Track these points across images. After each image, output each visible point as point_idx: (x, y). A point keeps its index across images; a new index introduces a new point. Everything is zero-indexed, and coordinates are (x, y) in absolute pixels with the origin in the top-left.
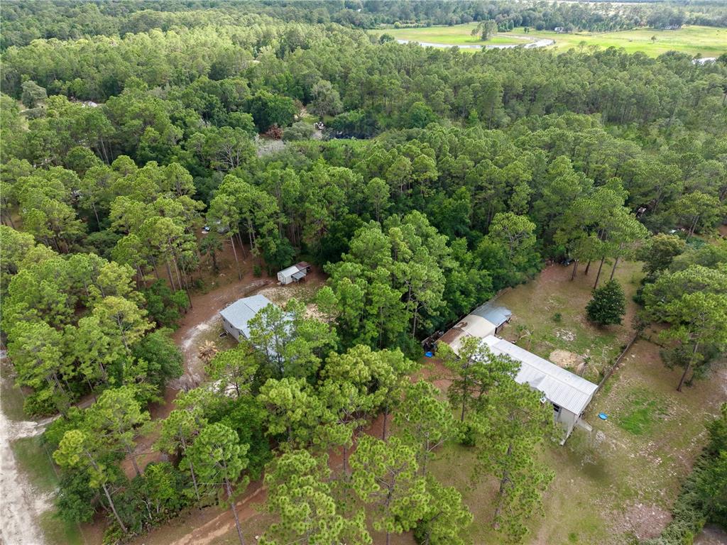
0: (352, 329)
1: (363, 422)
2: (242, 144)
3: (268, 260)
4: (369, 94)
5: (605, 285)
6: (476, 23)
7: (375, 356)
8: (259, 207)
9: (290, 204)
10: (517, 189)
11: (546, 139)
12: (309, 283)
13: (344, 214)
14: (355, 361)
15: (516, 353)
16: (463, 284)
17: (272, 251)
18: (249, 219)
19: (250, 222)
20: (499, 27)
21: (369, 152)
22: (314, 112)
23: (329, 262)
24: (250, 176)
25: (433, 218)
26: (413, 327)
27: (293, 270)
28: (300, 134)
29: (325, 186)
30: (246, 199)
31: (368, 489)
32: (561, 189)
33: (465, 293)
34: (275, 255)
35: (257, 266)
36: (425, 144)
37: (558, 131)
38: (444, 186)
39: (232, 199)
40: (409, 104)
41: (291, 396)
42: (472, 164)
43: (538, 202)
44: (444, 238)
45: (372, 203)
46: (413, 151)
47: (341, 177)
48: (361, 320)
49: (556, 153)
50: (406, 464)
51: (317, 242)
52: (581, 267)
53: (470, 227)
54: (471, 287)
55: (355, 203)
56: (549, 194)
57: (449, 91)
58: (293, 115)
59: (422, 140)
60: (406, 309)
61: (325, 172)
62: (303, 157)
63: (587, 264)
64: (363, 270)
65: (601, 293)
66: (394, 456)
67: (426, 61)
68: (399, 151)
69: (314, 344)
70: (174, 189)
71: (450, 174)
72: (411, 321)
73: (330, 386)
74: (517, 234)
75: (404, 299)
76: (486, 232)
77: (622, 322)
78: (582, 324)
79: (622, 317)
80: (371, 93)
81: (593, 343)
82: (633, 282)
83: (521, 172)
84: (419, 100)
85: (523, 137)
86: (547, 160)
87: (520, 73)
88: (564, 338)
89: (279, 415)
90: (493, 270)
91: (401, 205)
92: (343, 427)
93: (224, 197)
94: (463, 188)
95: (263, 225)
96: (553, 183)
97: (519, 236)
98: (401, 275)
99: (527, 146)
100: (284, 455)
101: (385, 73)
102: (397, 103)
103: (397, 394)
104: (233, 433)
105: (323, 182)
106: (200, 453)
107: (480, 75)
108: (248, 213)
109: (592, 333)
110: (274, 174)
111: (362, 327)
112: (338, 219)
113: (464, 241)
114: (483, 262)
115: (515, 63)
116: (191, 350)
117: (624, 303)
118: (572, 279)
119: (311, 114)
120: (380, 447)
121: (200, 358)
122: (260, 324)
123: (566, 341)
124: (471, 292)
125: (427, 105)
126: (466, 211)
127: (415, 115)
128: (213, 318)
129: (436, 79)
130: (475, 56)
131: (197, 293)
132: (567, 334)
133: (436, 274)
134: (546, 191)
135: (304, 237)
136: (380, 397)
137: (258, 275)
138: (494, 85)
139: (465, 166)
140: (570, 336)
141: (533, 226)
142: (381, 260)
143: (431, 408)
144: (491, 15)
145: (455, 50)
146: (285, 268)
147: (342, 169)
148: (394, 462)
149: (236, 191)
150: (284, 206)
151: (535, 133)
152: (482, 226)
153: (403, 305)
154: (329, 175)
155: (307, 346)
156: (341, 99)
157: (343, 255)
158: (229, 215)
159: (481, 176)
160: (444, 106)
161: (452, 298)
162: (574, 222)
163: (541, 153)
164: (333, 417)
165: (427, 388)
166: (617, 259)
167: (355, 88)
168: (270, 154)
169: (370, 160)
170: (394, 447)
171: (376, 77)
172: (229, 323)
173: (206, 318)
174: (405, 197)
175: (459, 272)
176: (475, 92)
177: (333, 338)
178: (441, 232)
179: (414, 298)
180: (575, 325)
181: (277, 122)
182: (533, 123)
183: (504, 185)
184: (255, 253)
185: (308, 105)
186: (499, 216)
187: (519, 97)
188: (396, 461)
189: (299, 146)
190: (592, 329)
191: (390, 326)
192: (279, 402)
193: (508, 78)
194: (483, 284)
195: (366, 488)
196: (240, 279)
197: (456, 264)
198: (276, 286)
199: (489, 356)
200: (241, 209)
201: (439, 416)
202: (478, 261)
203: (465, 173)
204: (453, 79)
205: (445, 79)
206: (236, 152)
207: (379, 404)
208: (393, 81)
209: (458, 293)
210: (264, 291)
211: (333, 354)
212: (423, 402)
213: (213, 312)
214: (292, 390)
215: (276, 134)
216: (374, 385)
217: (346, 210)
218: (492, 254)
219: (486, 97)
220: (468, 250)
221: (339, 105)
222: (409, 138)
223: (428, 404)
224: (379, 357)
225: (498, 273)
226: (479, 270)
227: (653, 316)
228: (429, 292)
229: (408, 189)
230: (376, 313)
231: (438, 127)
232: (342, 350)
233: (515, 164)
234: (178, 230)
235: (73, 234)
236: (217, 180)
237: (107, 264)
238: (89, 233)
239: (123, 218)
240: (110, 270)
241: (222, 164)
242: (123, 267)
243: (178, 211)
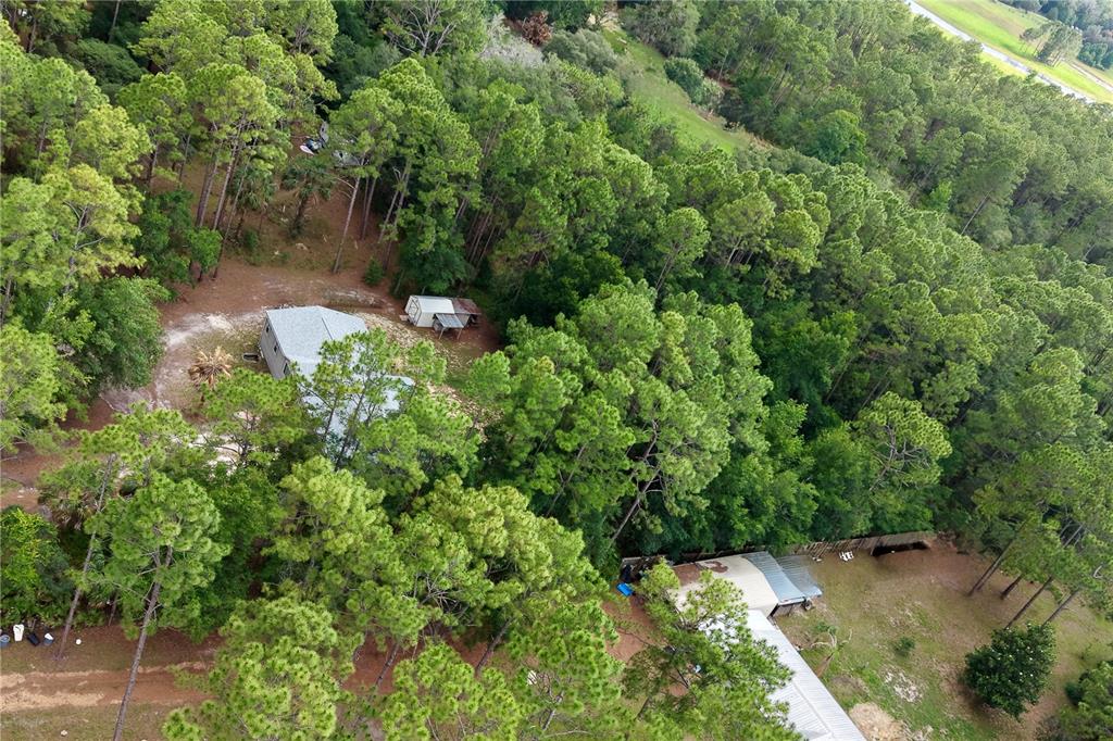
0: (510, 459)
1: (450, 620)
2: (465, 16)
3: (407, 261)
4: (758, 48)
5: (1025, 630)
6: (1043, 20)
7: (531, 520)
8: (442, 150)
9: (503, 174)
10: (953, 367)
11: (1059, 305)
12: (461, 345)
13: (597, 247)
14: (490, 508)
15: (789, 656)
16: (759, 488)
17: (423, 246)
18: (410, 161)
19: (408, 170)
20: (1083, 50)
21: (707, 154)
22: (633, 29)
23: (524, 319)
24: (450, 85)
25: (761, 342)
26: (624, 515)
27: (444, 306)
28: (584, 55)
29: (587, 175)
30: (424, 121)
31: (406, 730)
32: (1036, 408)
33: (753, 507)
34: (424, 258)
35: (379, 264)
36: (820, 194)
37: (1089, 300)
38: (816, 292)
39: (398, 107)
40: (827, 108)
41: (347, 504)
42: (892, 277)
43: (981, 413)
44: (765, 383)
45: (661, 255)
46: (788, 195)
47: (627, 172)
48: (532, 453)
49: (1065, 342)
50: (495, 724)
51: (515, 275)
52: (1000, 580)
53: (824, 398)
54: (770, 503)
55: (628, 238)
56: (1009, 407)
57: (919, 120)
58: (587, 13)
59: (818, 183)
60: (628, 473)
61: (598, 146)
62: (570, 101)
63: (1012, 579)
64: (584, 362)
65: (1010, 640)
66: (481, 700)
67: (903, 41)
68: (763, 179)
69: (427, 444)
70: (292, 34)
71: (838, 277)
72: (627, 502)
73: (423, 525)
74: (909, 447)
75: (636, 452)
76: (849, 413)
77: (1021, 716)
78: (943, 684)
79: (1026, 705)
80: (763, 50)
81: (948, 726)
82: (1082, 658)
83: (977, 339)
84: (851, 109)
85: (1016, 279)
86: (1040, 343)
87: (1076, 158)
88: (898, 689)
89: (305, 531)
90: (828, 493)
91: (713, 286)
92: (413, 603)
93: (385, 97)
94: (851, 315)
95: (429, 187)
96: (1026, 392)
97: (910, 454)
98: (649, 405)
99: (1014, 300)
100: (283, 599)
101: (810, 23)
102: (805, 95)
103: (537, 606)
104: (212, 513)
105: (587, 164)
106: (137, 516)
107: (997, 122)
108: (414, 151)
109: (954, 708)
110: (500, 102)
111: (529, 465)
112: (580, 250)
113: (800, 411)
114: (816, 469)
115: (1076, 133)
116: (178, 354)
117: (1044, 680)
118: (971, 593)
119: (623, 28)
120: (464, 670)
121: (191, 373)
122: (345, 359)
123: (898, 697)
124: (766, 513)
125: (861, 126)
126: (834, 359)
127: (826, 134)
128: (247, 317)
129: (905, 87)
130: (1005, 80)
131: (238, 253)
132: (906, 685)
133: (717, 439)
134: (1005, 400)
135: (498, 252)
136: (504, 594)
137: (370, 282)
138: (1014, 154)
139: (875, 274)
140: (910, 692)
141: (944, 448)
142: (627, 359)
143: (590, 653)
144: (1080, 18)
145: (971, 48)
146: (429, 293)
147: (636, 158)
148: (476, 709)
149: (413, 96)
150: (489, 173)
151: (1043, 283)
152: (846, 402)
153: (627, 462)
154: (606, 159)
155: (414, 440)
156: (698, 31)
157: (561, 317)
158: (376, 135)
159: (897, 307)
160: (893, 145)
161: (724, 502)
162: (1028, 482)
163: (1034, 324)
164: (404, 579)
165: (599, 619)
166: (1073, 593)
167: (737, 23)
168: (507, 64)
169: (698, 171)
170: (488, 687)
171: (789, 22)
172: (275, 339)
173: (233, 309)
174: (729, 274)
175: (762, 462)
176: (969, 150)
177: (465, 453)
178: (763, 369)
179: (653, 462)
180: (931, 677)
181: (550, 9)
182: (1049, 264)
183: (931, 346)
184: (388, 233)
185: (627, 9)
186: (891, 398)
187: (1051, 204)
188: (481, 711)
189: (572, 75)
190: (958, 700)
191: (583, 489)
192: (319, 504)
193: (1047, 154)
194: (794, 510)
195: (404, 726)
196: (333, 270)
197: (762, 444)
198: (395, 319)
199: (740, 629)
200: (404, 136)
201: (596, 675)
202: (809, 461)
203: (869, 288)
204: (938, 103)
205: (923, 95)
206: (445, 24)
207: (497, 605)
208: (819, 46)
209: (740, 500)
210: (368, 316)
211: (454, 482)
212: (581, 637)
213: (252, 307)
214: (353, 496)
215: (535, 33)
216: (502, 569)
217: (605, 240)
218: (840, 462)
219: (985, 169)
220: (799, 434)
221: (690, 39)
222: (795, 169)
223: (587, 643)
224: (537, 527)
225: (833, 503)
226: (800, 480)
227: (1085, 728)
228: (687, 463)
229: (743, 263)
230: (569, 450)
231: (861, 178)
232: (475, 481)
233: (973, 319)
234: (269, 112)
235: (57, 21)
236: (380, 62)
237: (106, 106)
238: (86, 35)
239: (171, 40)
240: (107, 119)
241: (407, 34)
242: (133, 129)
243: (282, 77)
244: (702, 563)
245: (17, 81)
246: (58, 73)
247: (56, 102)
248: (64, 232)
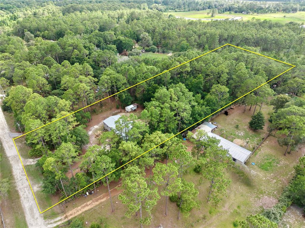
0: (155, 126)
1: (158, 158)
2: (112, 57)
3: (122, 102)
4: (163, 38)
5: (257, 114)
6: (209, 10)
7: (163, 135)
8: (119, 81)
9: (131, 80)
10: (222, 75)
11: (235, 56)
12: (138, 111)
13: (152, 84)
14: (155, 136)
15: (218, 137)
16: (199, 111)
17: (123, 98)
18: (115, 85)
19: (115, 87)
20: (219, 11)
21: (163, 60)
22: (141, 45)
23: (146, 102)
24: (115, 69)
25: (188, 87)
26: (178, 127)
27: (132, 106)
28: (135, 54)
29: (145, 73)
30: (114, 77)
31: (159, 180)
32: (240, 75)
33: (200, 115)
34: (125, 100)
35: (118, 104)
36: (185, 57)
37: (240, 53)
38: (193, 74)
39: (109, 77)
40: (180, 43)
41: (131, 147)
42: (205, 65)
43: (231, 81)
44: (191, 93)
45: (164, 80)
46: (180, 60)
47: (151, 69)
48: (158, 124)
49: (239, 62)
50: (174, 172)
51: (141, 95)
52: (248, 108)
53: (203, 91)
54: (202, 113)
55: (157, 80)
56: (235, 77)
57: (196, 37)
58: (132, 46)
59: (184, 56)
60: (176, 119)
61: (145, 68)
62: (136, 62)
63: (250, 106)
64: (159, 104)
65: (255, 117)
66: (169, 169)
67: (187, 25)
68: (175, 59)
69: (140, 130)
70: (85, 74)
71: (195, 70)
72: (178, 124)
73: (146, 144)
74: (221, 92)
75: (175, 115)
76: (209, 92)
77: (263, 129)
78: (247, 129)
79: (263, 126)
80: (164, 38)
81: (251, 136)
82: (269, 114)
83: (224, 69)
84: (184, 41)
85: (226, 55)
86: (235, 64)
87: (226, 30)
88: (239, 134)
89: (126, 155)
90: (211, 107)
91: (175, 81)
92: (150, 159)
93: (106, 76)
94: (201, 75)
95: (120, 88)
96: (237, 74)
97: (222, 93)
98: (174, 106)
99: (227, 59)
100: (128, 167)
101: (170, 30)
102: (175, 42)
103: (171, 149)
104: (109, 159)
105: (144, 71)
106: (97, 165)
107: (210, 31)
108: (114, 83)
109: (251, 133)
110: (125, 68)
111: (158, 126)
112: (150, 86)
113: (200, 95)
114: (207, 104)
115: (224, 26)
116: (92, 135)
117: (264, 121)
118: (244, 112)
119: (139, 46)
120: (164, 165)
121: (95, 137)
122: (119, 123)
123: (240, 136)
124: (202, 115)
125: (187, 42)
126: (201, 84)
127: (182, 47)
128: (100, 124)
129: (191, 32)
130: (208, 23)
131: (94, 114)
132: (241, 133)
133: (188, 107)
134: (234, 77)
135: (136, 93)
136: (165, 150)
137: (118, 108)
138: (215, 35)
139: (201, 66)
140: (242, 134)
141: (228, 90)
142: (166, 101)
143: (184, 153)
144: (216, 6)
145: (199, 20)
146: (128, 105)
147: (152, 66)
148: (169, 171)
149: (110, 74)
150: (129, 81)
151: (231, 54)
152: (207, 90)
153: (175, 118)
154: (147, 69)
155: (137, 131)
156: (152, 40)
157: (152, 99)
158: (107, 84)
159: (208, 70)
160: (194, 43)
161: (195, 116)
162: (245, 89)
163: (233, 61)
164: (147, 155)
165: (183, 146)
166: (262, 104)
167: (158, 36)
168: (123, 61)
169: (163, 63)
170: (169, 166)
171: (167, 31)
172: (107, 125)
173: (97, 123)
174: (177, 78)
175: (198, 107)
176: (207, 38)
177: (147, 129)
178: (190, 91)
179: (179, 115)
180: (244, 130)
181: (126, 49)
182: (230, 50)
183: (217, 74)
184: (117, 99)
185: (139, 42)
186: (214, 86)
187: (226, 40)
188: (170, 171)
189: (135, 58)
190: (251, 131)
191: (169, 126)
192: (126, 149)
193: (221, 32)
194: (207, 112)
195: (158, 180)
196: (111, 109)
197: (196, 104)
198: (125, 112)
199: (207, 137)
200: (112, 81)
201: (187, 156)
202: (205, 103)
203: (201, 69)
204: (198, 33)
205: (195, 32)
206: (110, 60)
207: (164, 152)
208: (174, 33)
209: (197, 115)
210: (120, 114)
211: (147, 135)
212: (181, 151)
213: (100, 122)
214: (131, 145)
215: (125, 54)
216: (162, 146)
217: (153, 82)
218: (211, 100)
219: (212, 39)
220: (201, 99)
221: (151, 42)
222: (179, 55)
223: (183, 151)
224: (165, 136)
225: (213, 108)
226: (206, 107)
227: (275, 126)
228: (185, 113)
229: (178, 75)
230: (164, 120)
231: (191, 51)
232: (151, 133)
233: (222, 66)
234: (88, 88)
235: (47, 90)
236: (102, 71)
237: (61, 100)
238: (52, 90)
239: (66, 84)
240: (62, 102)
241: (104, 64)
242: (67, 102)
243: (87, 81)
244: (196, 129)
245: (45, 103)
246: (51, 98)
247: (53, 103)
248: (64, 124)
